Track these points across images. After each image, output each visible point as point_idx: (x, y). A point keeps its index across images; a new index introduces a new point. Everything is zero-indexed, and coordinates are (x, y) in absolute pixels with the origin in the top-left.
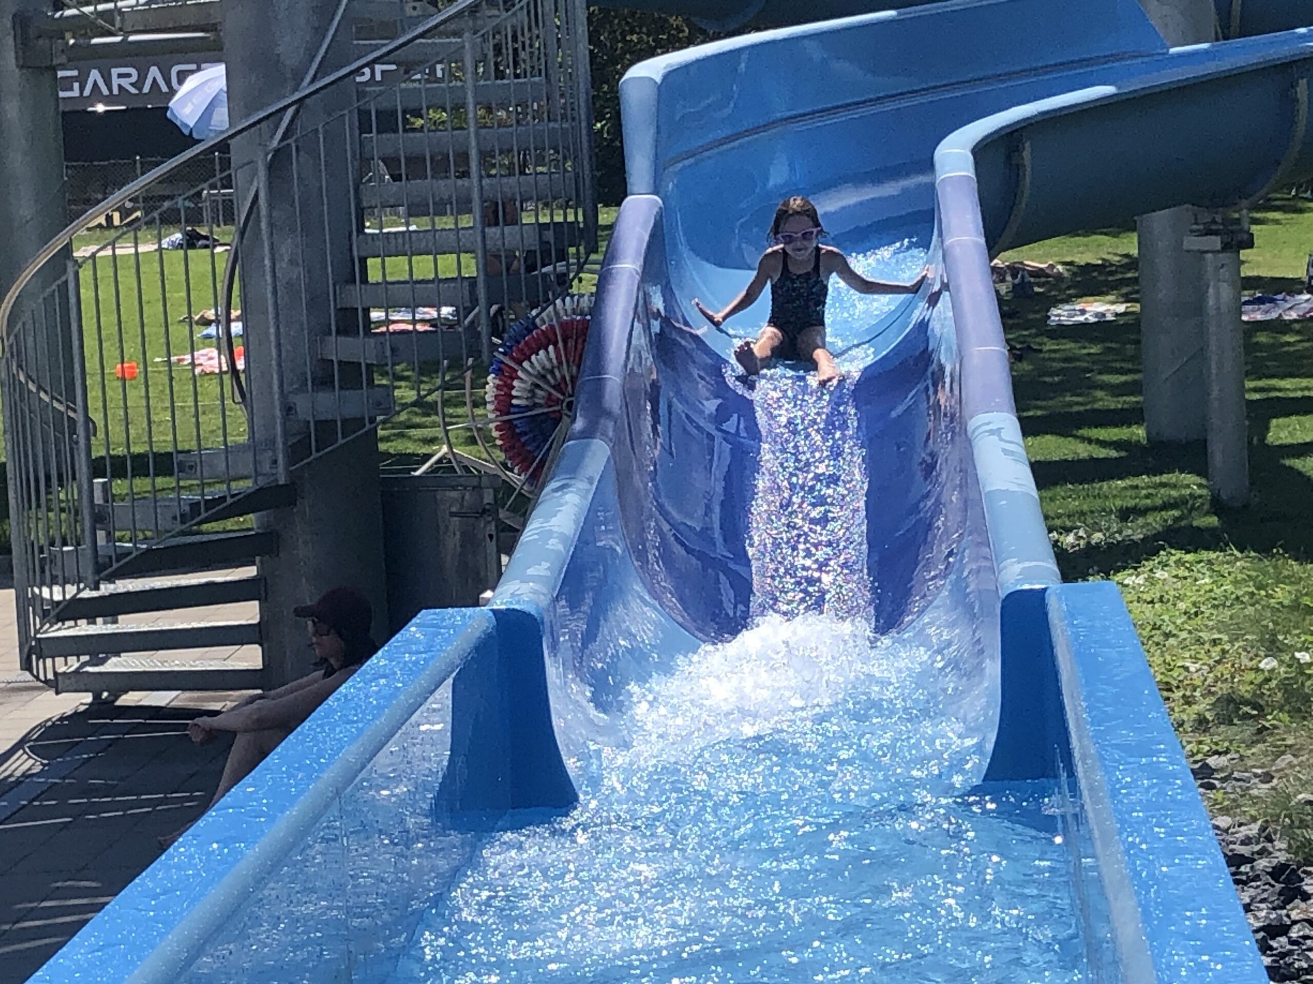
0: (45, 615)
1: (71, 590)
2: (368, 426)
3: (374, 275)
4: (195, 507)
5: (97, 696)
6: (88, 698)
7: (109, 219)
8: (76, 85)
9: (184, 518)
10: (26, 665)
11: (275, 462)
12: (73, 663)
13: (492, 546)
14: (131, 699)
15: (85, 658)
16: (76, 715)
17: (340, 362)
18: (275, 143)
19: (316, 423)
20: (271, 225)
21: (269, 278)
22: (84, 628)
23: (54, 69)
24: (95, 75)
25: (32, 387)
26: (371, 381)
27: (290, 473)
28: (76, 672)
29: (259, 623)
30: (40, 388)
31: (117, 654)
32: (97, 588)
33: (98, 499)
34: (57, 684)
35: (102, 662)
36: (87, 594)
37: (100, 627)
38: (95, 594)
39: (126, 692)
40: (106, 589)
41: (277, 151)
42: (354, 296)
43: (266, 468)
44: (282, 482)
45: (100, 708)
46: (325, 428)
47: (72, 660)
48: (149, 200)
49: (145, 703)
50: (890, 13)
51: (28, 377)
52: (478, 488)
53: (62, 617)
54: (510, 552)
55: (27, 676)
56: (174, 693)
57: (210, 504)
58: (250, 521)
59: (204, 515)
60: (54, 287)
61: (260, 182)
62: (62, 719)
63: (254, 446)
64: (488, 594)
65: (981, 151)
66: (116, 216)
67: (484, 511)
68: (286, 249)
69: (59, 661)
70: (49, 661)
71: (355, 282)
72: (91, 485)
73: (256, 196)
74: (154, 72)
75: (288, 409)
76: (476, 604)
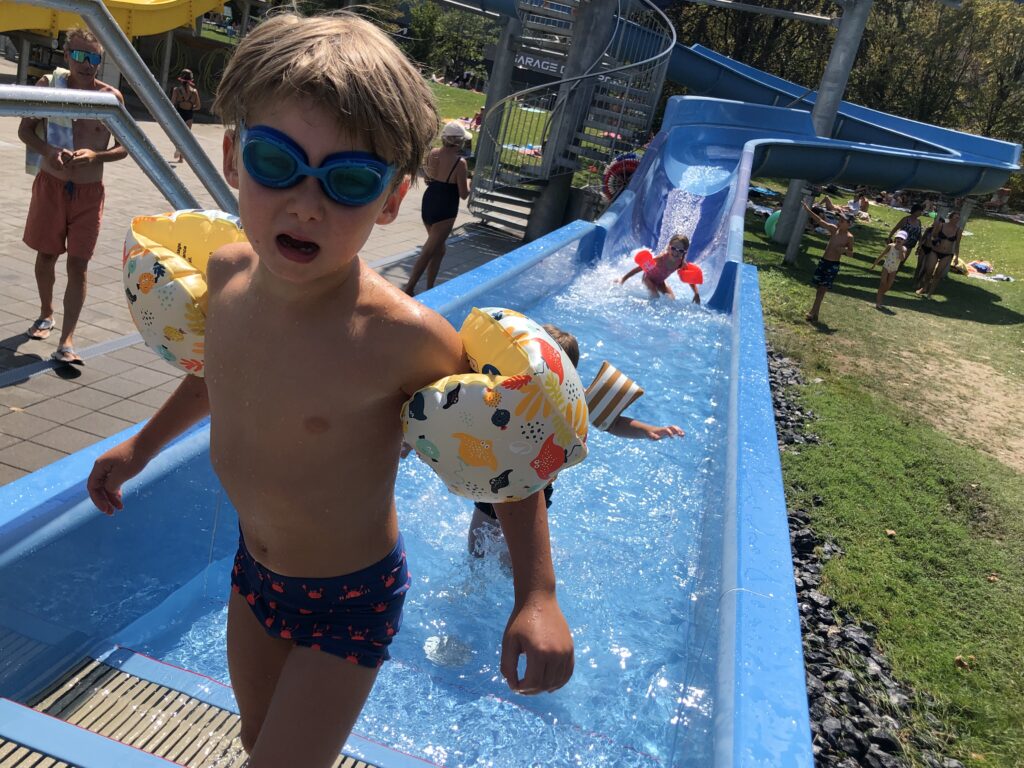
1: (485, 191)
3: (587, 131)
5: (483, 220)
6: (480, 220)
10: (468, 206)
11: (546, 174)
12: (480, 210)
14: (491, 224)
15: (483, 210)
16: (477, 223)
17: (571, 152)
18: (572, 88)
19: (560, 166)
20: (565, 109)
21: (559, 125)
22: (484, 201)
23: (514, 52)
27: (549, 178)
28: (480, 212)
29: (529, 215)
31: (491, 211)
32: (491, 192)
34: (475, 214)
35: (487, 212)
36: (488, 193)
37: (489, 203)
38: (490, 194)
40: (495, 194)
42: (580, 136)
43: (543, 174)
44: (547, 178)
45: (482, 224)
46: (562, 168)
48: (526, 96)
53: (480, 197)
58: (531, 187)
61: (566, 96)
63: (542, 168)
64: (595, 222)
65: (758, 147)
68: (567, 117)
71: (581, 132)
74: (538, 61)
75: (554, 161)
76: (592, 222)
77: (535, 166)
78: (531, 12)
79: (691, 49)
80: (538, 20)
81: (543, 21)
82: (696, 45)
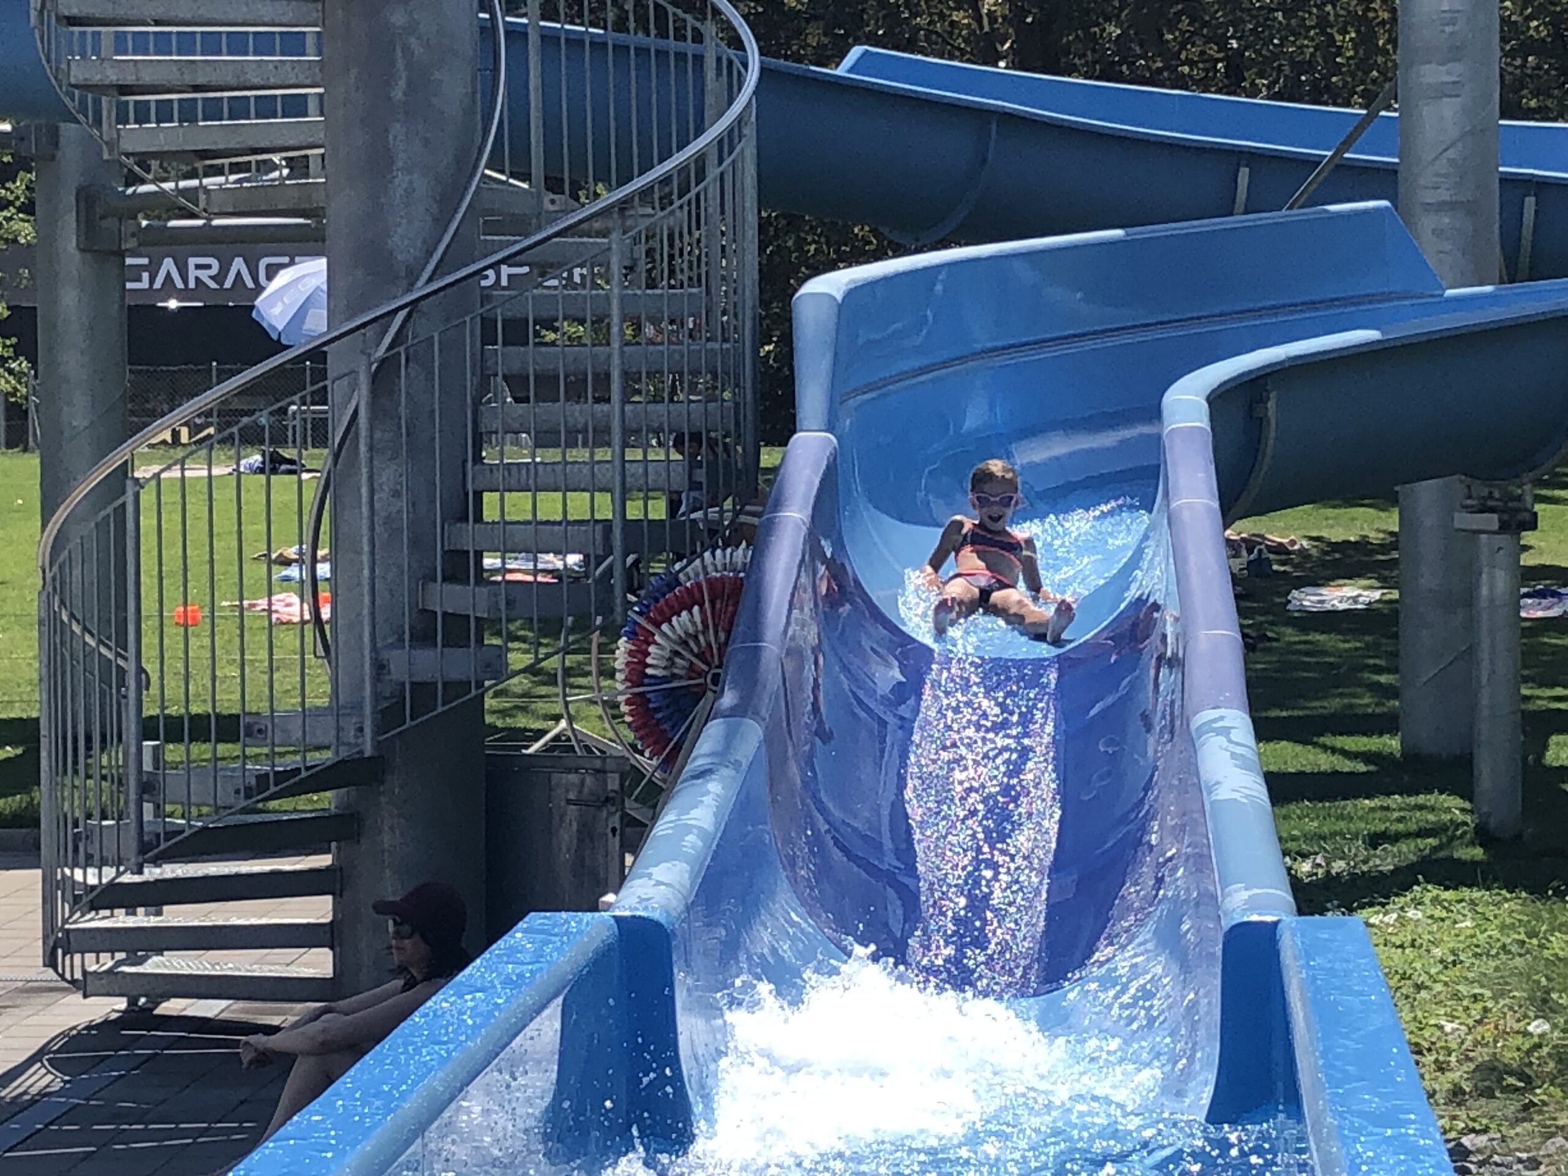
0: (77, 899)
1: (109, 873)
2: (474, 692)
3: (490, 512)
4: (262, 778)
5: (132, 1002)
6: (121, 1004)
7: (176, 434)
8: (145, 276)
9: (249, 793)
10: (51, 962)
11: (361, 730)
12: (107, 961)
13: (615, 842)
14: (173, 1007)
15: (120, 956)
16: (106, 1023)
17: (445, 614)
18: (381, 352)
19: (412, 684)
20: (371, 448)
21: (365, 510)
22: (121, 920)
23: (121, 255)
24: (168, 264)
25: (76, 628)
26: (480, 641)
27: (377, 745)
28: (110, 971)
29: (332, 922)
30: (85, 629)
31: (160, 952)
32: (140, 872)
33: (148, 766)
34: (85, 986)
35: (140, 962)
36: (127, 878)
37: (142, 919)
38: (137, 879)
39: (167, 997)
40: (151, 873)
41: (383, 362)
42: (467, 537)
43: (350, 735)
44: (368, 753)
45: (135, 1017)
46: (423, 691)
47: (105, 957)
48: (225, 414)
49: (189, 1013)
50: (1117, 233)
51: (72, 616)
52: (601, 772)
53: (94, 906)
54: (635, 850)
55: (50, 974)
56: (224, 1003)
57: (280, 777)
58: (325, 800)
59: (273, 789)
60: (109, 510)
61: (361, 398)
62: (88, 1028)
63: (337, 710)
64: (610, 898)
65: (1220, 399)
66: (184, 432)
67: (607, 799)
68: (388, 476)
69: (90, 957)
70: (77, 957)
71: (467, 520)
72: (140, 749)
73: (356, 412)
74: (238, 264)
75: (380, 668)
76: (594, 907)
77: (306, 713)
78: (125, 89)
79: (841, 71)
80: (164, 112)
81: (188, 113)
82: (856, 52)
